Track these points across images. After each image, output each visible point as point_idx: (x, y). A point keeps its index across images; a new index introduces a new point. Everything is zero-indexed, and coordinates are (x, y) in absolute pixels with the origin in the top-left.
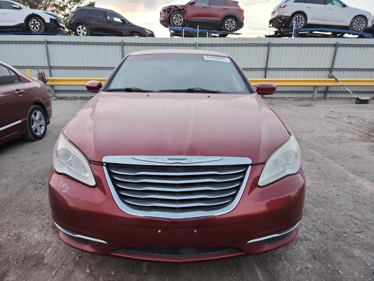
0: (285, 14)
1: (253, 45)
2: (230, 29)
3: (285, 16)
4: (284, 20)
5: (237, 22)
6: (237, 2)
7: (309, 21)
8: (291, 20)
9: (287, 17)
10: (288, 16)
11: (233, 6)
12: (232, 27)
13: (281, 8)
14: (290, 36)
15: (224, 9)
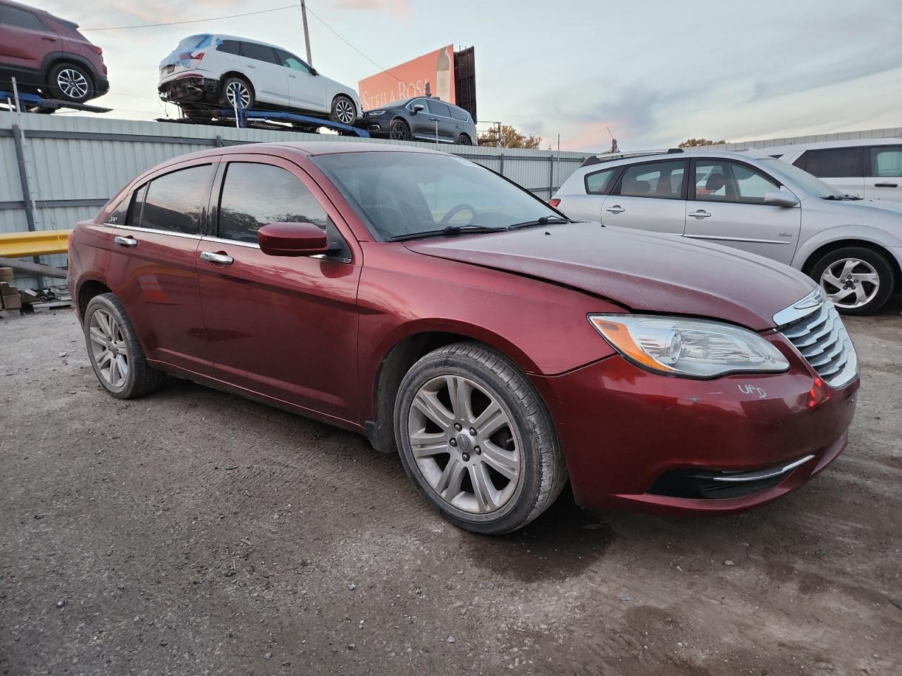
0: (206, 75)
1: (181, 141)
2: (75, 94)
3: (205, 79)
4: (206, 86)
5: (93, 80)
6: (77, 27)
7: (261, 96)
8: (222, 89)
9: (213, 82)
10: (214, 80)
11: (67, 34)
12: (80, 92)
13: (192, 58)
14: (233, 124)
15: (44, 38)
